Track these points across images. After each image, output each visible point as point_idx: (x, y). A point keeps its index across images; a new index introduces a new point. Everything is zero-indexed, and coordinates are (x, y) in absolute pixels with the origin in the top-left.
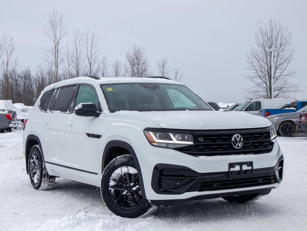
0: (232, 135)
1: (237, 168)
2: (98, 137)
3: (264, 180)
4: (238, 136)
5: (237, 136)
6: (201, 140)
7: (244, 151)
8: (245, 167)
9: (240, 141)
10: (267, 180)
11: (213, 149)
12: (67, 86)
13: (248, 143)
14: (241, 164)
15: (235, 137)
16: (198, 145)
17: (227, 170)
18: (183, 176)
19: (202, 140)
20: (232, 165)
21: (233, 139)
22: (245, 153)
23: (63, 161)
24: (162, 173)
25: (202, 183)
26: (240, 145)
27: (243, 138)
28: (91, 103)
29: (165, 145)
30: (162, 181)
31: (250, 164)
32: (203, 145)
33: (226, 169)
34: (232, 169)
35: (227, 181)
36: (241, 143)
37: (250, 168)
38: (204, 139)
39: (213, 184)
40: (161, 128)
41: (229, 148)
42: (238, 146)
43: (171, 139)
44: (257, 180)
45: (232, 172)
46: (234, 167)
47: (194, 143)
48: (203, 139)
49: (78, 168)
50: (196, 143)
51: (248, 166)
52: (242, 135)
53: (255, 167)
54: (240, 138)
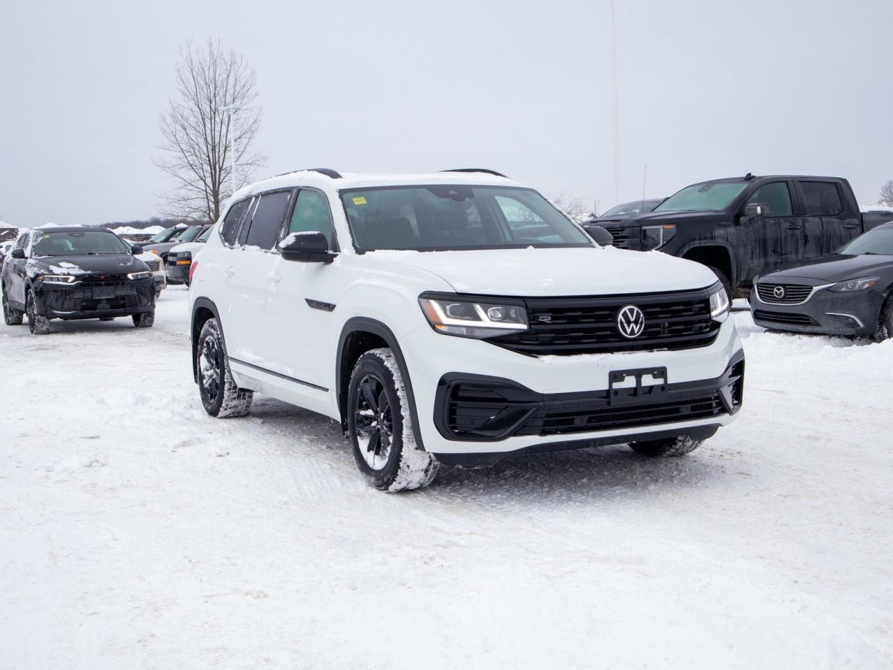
0: (618, 308)
1: (630, 382)
2: (330, 307)
3: (693, 409)
4: (632, 311)
5: (629, 309)
6: (546, 321)
7: (647, 342)
8: (648, 381)
9: (636, 322)
10: (701, 408)
11: (574, 341)
12: (275, 192)
13: (657, 325)
14: (638, 373)
15: (625, 312)
16: (538, 332)
17: (606, 387)
18: (504, 400)
19: (546, 319)
20: (616, 376)
21: (620, 317)
22: (650, 348)
23: (262, 359)
24: (457, 393)
25: (547, 416)
26: (636, 330)
27: (644, 314)
28: (316, 233)
29: (464, 331)
30: (458, 411)
31: (661, 372)
32: (551, 331)
33: (603, 385)
34: (616, 385)
35: (607, 411)
36: (638, 326)
37: (660, 381)
38: (553, 318)
39: (573, 419)
40: (454, 291)
41: (611, 336)
42: (632, 332)
43: (478, 318)
44: (678, 408)
45: (617, 392)
46: (622, 379)
47: (530, 325)
48: (550, 318)
49: (290, 374)
50: (533, 327)
51: (655, 377)
52: (641, 307)
53: (673, 378)
54: (638, 314)
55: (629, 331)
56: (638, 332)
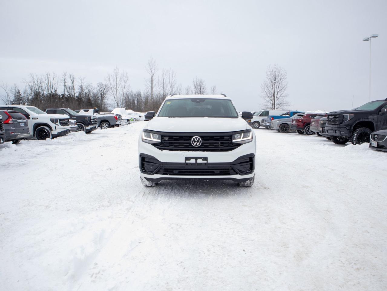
0: (192, 137)
1: (193, 161)
4: (196, 138)
5: (195, 137)
6: (166, 139)
7: (203, 148)
8: (200, 161)
9: (198, 142)
10: (224, 172)
11: (176, 146)
14: (196, 158)
16: (164, 143)
17: (184, 162)
18: (153, 163)
19: (167, 139)
20: (187, 159)
21: (192, 139)
22: (204, 150)
25: (165, 169)
26: (198, 144)
27: (202, 139)
28: (152, 112)
29: (147, 141)
31: (205, 159)
32: (169, 143)
34: (187, 162)
35: (185, 169)
37: (205, 162)
38: (169, 139)
39: (173, 171)
40: (147, 129)
41: (189, 146)
42: (196, 145)
43: (150, 138)
44: (213, 171)
45: (188, 164)
46: (190, 160)
47: (161, 140)
48: (168, 139)
50: (162, 141)
51: (203, 160)
52: (201, 137)
53: (210, 161)
54: (199, 139)
55: (195, 144)
56: (199, 145)
